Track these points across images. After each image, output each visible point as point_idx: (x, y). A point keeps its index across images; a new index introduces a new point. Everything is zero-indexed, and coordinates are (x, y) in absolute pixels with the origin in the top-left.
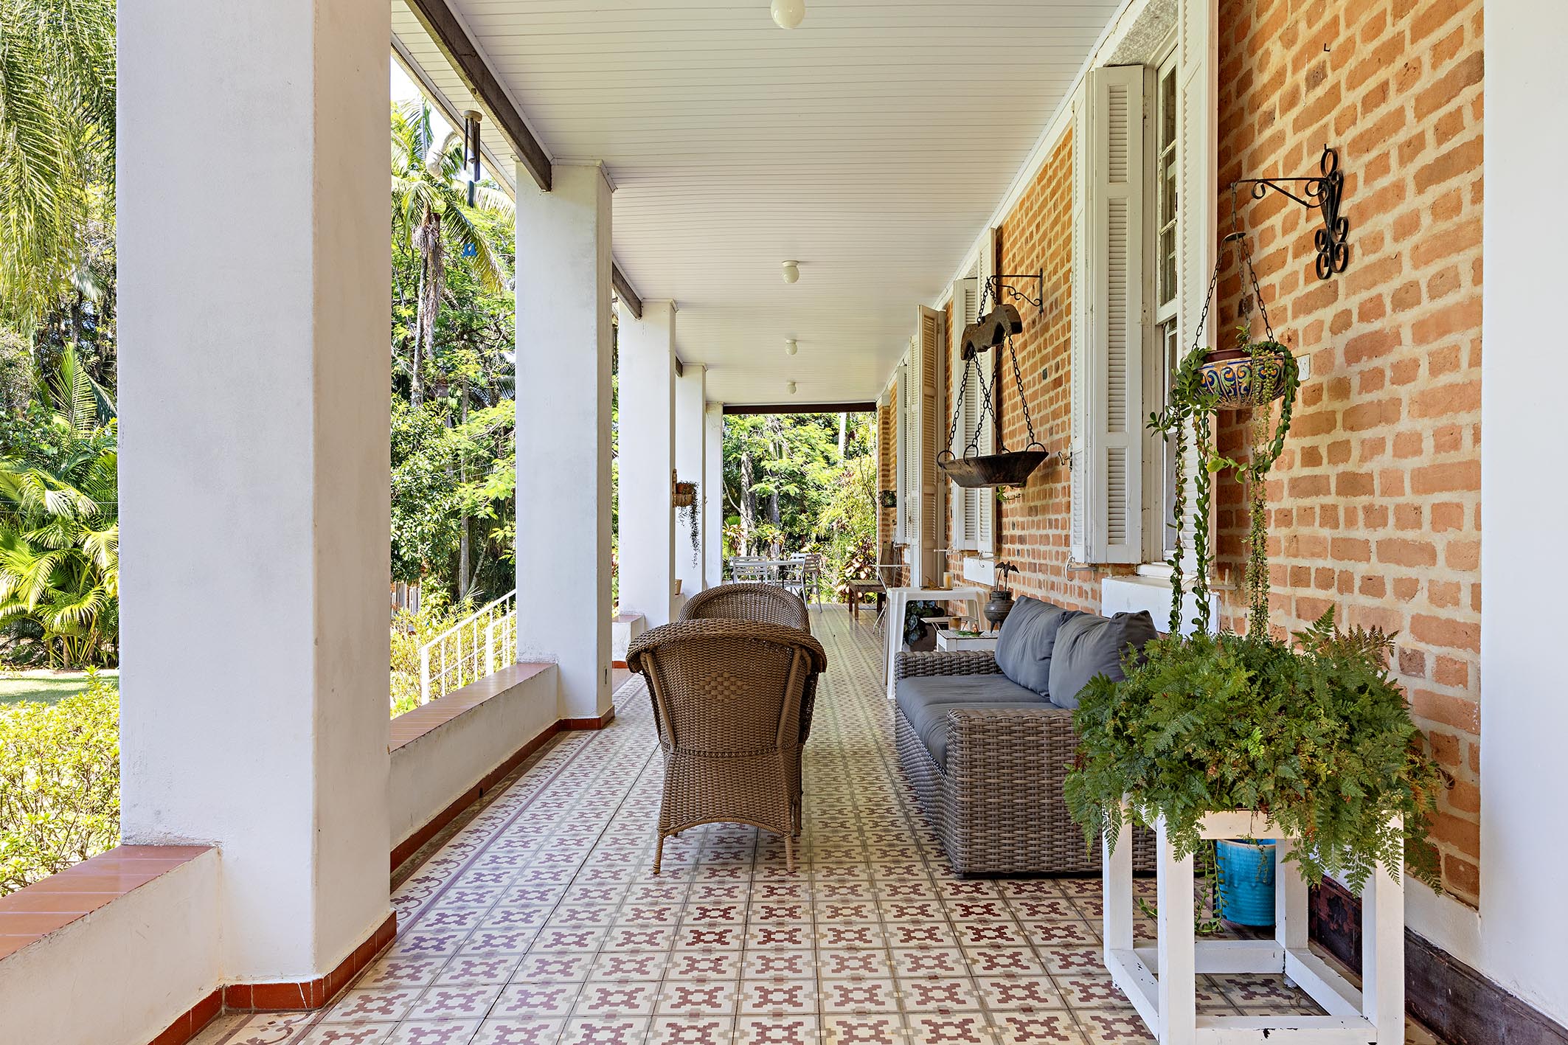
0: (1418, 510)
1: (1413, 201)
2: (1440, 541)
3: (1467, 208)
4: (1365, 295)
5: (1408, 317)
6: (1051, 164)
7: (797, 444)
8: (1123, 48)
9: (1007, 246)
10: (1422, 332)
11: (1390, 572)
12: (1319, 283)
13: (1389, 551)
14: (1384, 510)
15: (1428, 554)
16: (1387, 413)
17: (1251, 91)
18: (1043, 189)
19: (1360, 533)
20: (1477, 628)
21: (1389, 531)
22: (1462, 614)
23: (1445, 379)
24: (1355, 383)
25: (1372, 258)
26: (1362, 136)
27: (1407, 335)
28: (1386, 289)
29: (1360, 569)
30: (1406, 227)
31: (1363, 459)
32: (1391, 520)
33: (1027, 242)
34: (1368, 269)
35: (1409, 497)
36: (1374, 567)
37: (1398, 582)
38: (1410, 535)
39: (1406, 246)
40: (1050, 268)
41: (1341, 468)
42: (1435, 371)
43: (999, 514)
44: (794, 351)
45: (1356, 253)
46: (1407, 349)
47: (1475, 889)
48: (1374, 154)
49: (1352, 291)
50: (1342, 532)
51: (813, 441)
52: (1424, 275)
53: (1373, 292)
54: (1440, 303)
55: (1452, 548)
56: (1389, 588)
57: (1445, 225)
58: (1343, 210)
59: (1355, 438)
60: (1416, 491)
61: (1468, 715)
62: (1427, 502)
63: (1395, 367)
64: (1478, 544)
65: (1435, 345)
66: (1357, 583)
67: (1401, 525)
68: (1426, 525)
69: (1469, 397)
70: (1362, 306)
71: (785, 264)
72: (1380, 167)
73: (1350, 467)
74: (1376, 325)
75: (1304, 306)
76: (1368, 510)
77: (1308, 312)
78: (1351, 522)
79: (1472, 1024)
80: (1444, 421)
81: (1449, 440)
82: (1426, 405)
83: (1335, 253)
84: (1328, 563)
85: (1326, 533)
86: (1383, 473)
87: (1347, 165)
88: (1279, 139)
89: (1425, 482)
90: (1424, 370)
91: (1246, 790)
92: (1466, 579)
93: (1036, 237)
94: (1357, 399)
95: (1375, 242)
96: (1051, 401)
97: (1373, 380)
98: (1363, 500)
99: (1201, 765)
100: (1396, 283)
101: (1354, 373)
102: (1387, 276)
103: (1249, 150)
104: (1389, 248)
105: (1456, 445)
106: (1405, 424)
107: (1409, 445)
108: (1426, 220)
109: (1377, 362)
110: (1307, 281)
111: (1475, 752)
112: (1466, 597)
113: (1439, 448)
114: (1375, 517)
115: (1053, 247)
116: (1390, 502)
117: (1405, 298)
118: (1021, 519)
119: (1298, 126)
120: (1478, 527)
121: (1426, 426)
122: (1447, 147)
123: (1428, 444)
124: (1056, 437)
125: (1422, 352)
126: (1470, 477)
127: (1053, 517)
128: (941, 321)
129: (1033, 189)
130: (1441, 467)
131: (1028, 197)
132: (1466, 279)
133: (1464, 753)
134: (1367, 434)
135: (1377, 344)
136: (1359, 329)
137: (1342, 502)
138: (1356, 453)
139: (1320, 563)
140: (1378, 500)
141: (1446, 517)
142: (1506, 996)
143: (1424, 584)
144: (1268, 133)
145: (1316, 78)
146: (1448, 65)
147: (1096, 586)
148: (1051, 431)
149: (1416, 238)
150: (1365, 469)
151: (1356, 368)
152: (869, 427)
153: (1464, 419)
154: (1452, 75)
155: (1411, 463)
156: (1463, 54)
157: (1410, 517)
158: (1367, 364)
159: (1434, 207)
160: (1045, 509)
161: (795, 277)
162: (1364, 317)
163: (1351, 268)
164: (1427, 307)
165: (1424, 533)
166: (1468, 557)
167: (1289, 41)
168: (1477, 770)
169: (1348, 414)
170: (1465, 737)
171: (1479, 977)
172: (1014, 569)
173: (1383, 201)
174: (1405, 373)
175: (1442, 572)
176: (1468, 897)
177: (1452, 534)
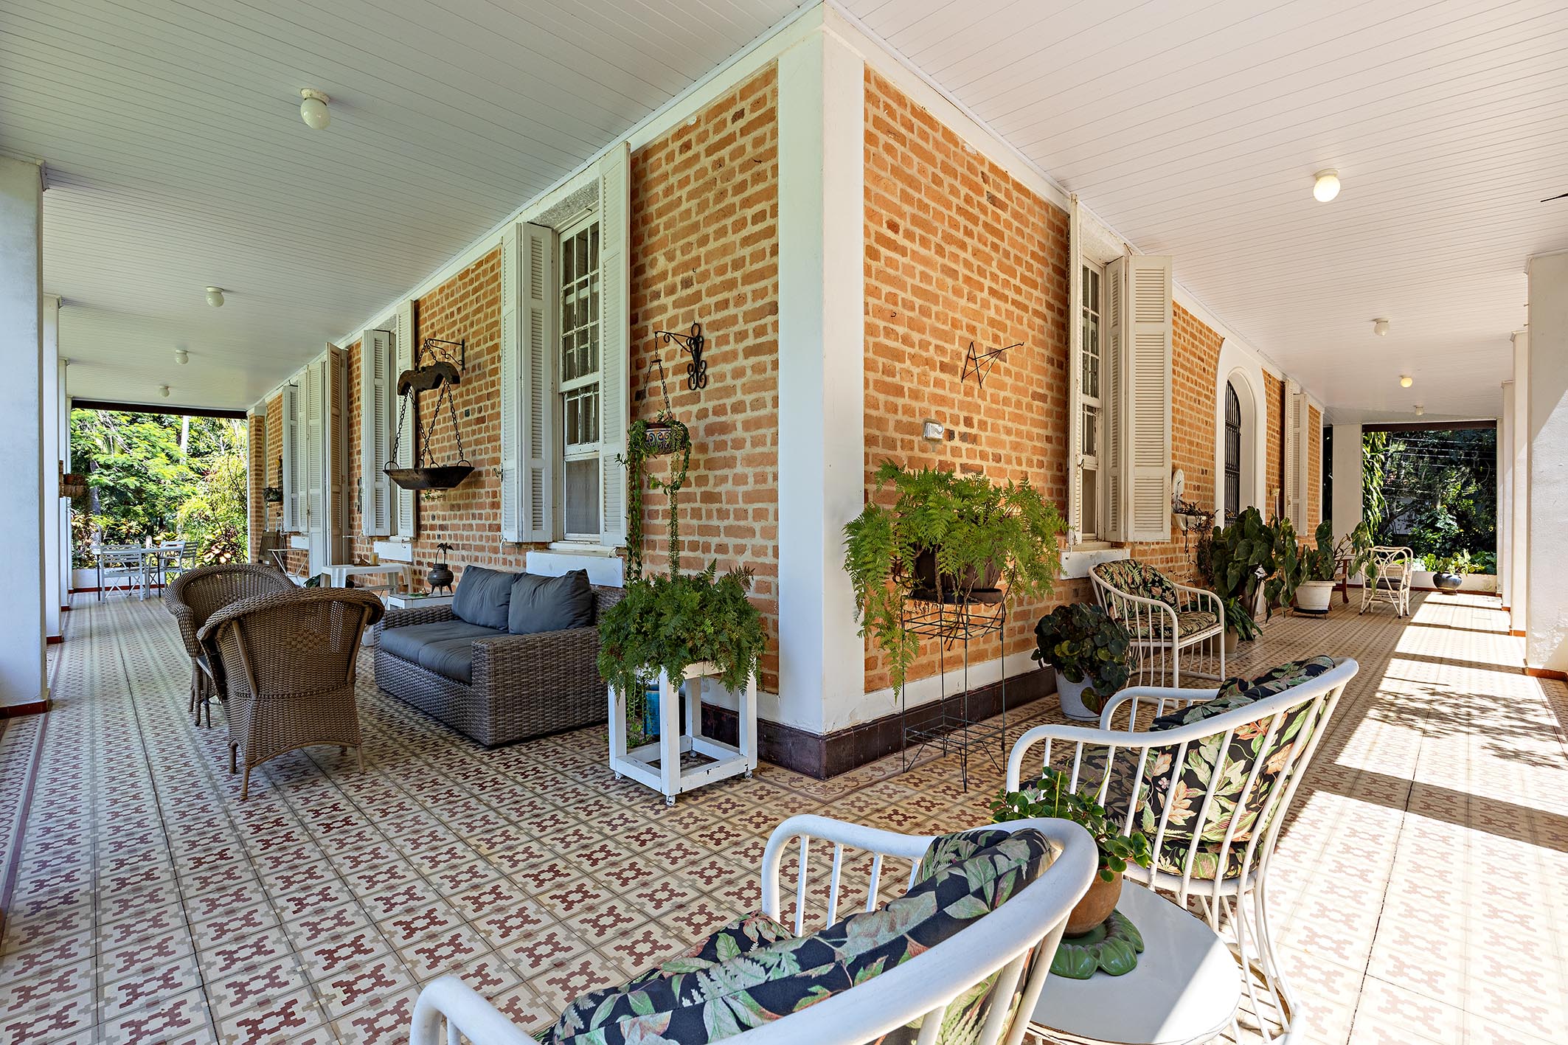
0: (746, 511)
1: (741, 362)
2: (757, 526)
3: (769, 372)
4: (716, 403)
5: (740, 417)
6: (473, 271)
7: (135, 440)
8: (543, 216)
9: (424, 316)
10: (747, 425)
11: (731, 542)
12: (689, 391)
13: (730, 531)
14: (728, 511)
15: (751, 532)
16: (730, 463)
17: (645, 276)
18: (465, 285)
19: (715, 522)
20: (776, 566)
21: (731, 521)
22: (769, 560)
23: (759, 450)
24: (711, 446)
25: (719, 385)
26: (714, 322)
27: (739, 426)
28: (728, 402)
29: (714, 541)
30: (739, 373)
31: (716, 485)
32: (732, 516)
33: (447, 317)
34: (717, 390)
35: (741, 505)
36: (723, 539)
37: (736, 546)
38: (742, 523)
39: (739, 382)
40: (472, 341)
41: (703, 489)
42: (754, 445)
43: (418, 509)
44: (186, 361)
45: (711, 380)
46: (739, 433)
47: (776, 685)
48: (721, 333)
49: (708, 399)
50: (704, 522)
51: (153, 439)
52: (748, 398)
53: (721, 402)
54: (756, 414)
55: (763, 530)
56: (731, 549)
57: (757, 377)
58: (704, 356)
59: (711, 474)
60: (744, 502)
61: (773, 607)
62: (751, 508)
63: (733, 441)
64: (776, 527)
65: (754, 433)
66: (713, 548)
67: (737, 518)
68: (750, 518)
69: (772, 459)
70: (714, 408)
71: (210, 290)
72: (723, 340)
73: (708, 489)
74: (723, 419)
75: (681, 401)
76: (719, 511)
77: (683, 405)
78: (709, 516)
79: (776, 747)
80: (759, 469)
81: (761, 478)
82: (750, 461)
83: (699, 379)
84: (696, 538)
85: (695, 522)
86: (727, 493)
87: (706, 334)
88: (663, 309)
89: (749, 498)
90: (748, 444)
91: (706, 651)
92: (770, 544)
93: (457, 317)
94: (712, 454)
95: (722, 377)
96: (474, 432)
97: (721, 446)
98: (717, 505)
99: (684, 641)
100: (733, 400)
101: (710, 441)
102: (728, 396)
103: (643, 309)
104: (729, 381)
105: (765, 481)
106: (739, 469)
107: (740, 480)
108: (749, 372)
109: (724, 437)
110: (681, 389)
111: (776, 623)
112: (770, 552)
113: (756, 482)
114: (723, 514)
115: (475, 328)
116: (731, 507)
117: (738, 408)
118: (441, 513)
119: (676, 305)
120: (776, 519)
121: (750, 471)
122: (759, 340)
123: (751, 480)
124: (478, 457)
125: (747, 435)
126: (773, 496)
127: (477, 512)
128: (344, 357)
129: (453, 283)
130: (758, 491)
131: (449, 286)
132: (769, 404)
133: (770, 624)
134: (718, 473)
135: (724, 428)
136: (712, 419)
137: (704, 506)
138: (711, 482)
139: (691, 538)
140: (725, 506)
141: (759, 514)
142: (791, 729)
143: (749, 546)
144: (656, 303)
145: (687, 283)
146: (760, 303)
147: (520, 557)
148: (474, 453)
149: (744, 380)
150: (717, 490)
151: (711, 439)
152: (239, 432)
153: (769, 469)
154: (762, 308)
155: (742, 489)
156: (767, 300)
157: (741, 515)
158: (717, 437)
159: (753, 367)
160: (467, 507)
161: (220, 302)
162: (715, 413)
163: (707, 387)
164: (749, 414)
165: (749, 522)
166: (771, 533)
167: (670, 257)
168: (777, 631)
169: (707, 462)
170: (771, 617)
171: (779, 725)
172: (450, 548)
173: (728, 357)
174: (738, 444)
175: (758, 541)
176: (773, 690)
177: (763, 523)
